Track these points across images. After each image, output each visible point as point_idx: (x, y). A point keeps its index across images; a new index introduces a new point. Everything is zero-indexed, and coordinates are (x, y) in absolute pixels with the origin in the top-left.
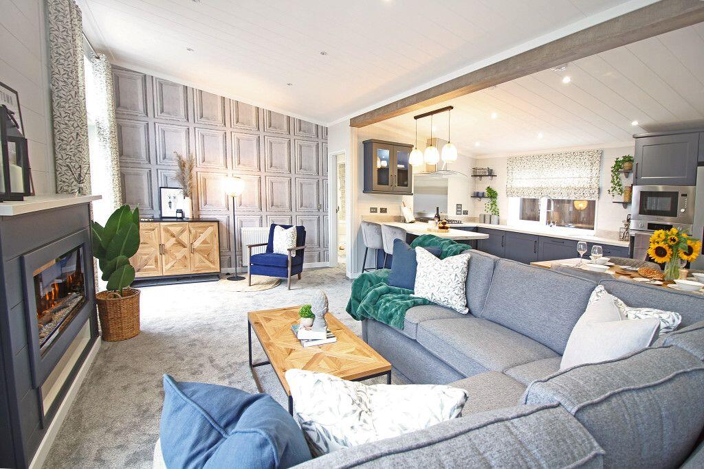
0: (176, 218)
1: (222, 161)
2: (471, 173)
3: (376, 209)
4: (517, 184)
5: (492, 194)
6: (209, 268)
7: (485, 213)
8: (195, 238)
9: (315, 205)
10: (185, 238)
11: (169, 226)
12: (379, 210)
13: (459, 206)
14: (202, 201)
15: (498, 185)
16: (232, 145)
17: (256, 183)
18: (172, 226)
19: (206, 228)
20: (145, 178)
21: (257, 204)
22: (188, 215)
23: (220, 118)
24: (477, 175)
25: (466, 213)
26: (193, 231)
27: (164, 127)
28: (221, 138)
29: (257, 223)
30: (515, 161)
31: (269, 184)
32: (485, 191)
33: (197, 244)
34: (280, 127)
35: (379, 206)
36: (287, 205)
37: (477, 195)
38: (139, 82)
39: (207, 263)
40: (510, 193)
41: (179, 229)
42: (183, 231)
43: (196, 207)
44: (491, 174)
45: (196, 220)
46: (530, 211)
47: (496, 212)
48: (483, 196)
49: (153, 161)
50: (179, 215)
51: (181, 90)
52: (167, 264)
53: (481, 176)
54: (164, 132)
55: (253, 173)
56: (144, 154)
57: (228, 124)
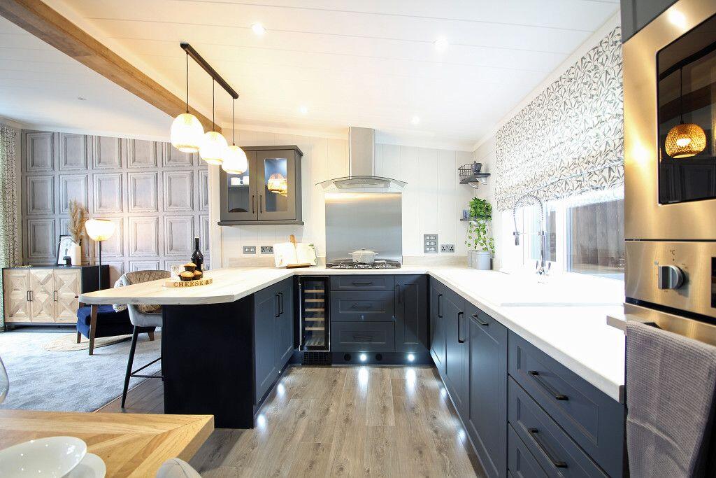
1: (117, 205)
2: (457, 179)
3: (254, 248)
6: (72, 318)
8: (60, 286)
10: (50, 285)
11: (37, 273)
12: (258, 250)
16: (128, 186)
18: (39, 272)
20: (50, 227)
21: (153, 248)
23: (117, 161)
25: (449, 248)
26: (58, 279)
27: (66, 178)
28: (117, 182)
31: (167, 225)
33: (60, 292)
35: (258, 245)
38: (49, 141)
39: (71, 313)
41: (45, 276)
42: (48, 278)
44: (479, 172)
49: (57, 212)
51: (82, 139)
54: (66, 182)
55: (151, 214)
56: (50, 206)
57: (124, 166)
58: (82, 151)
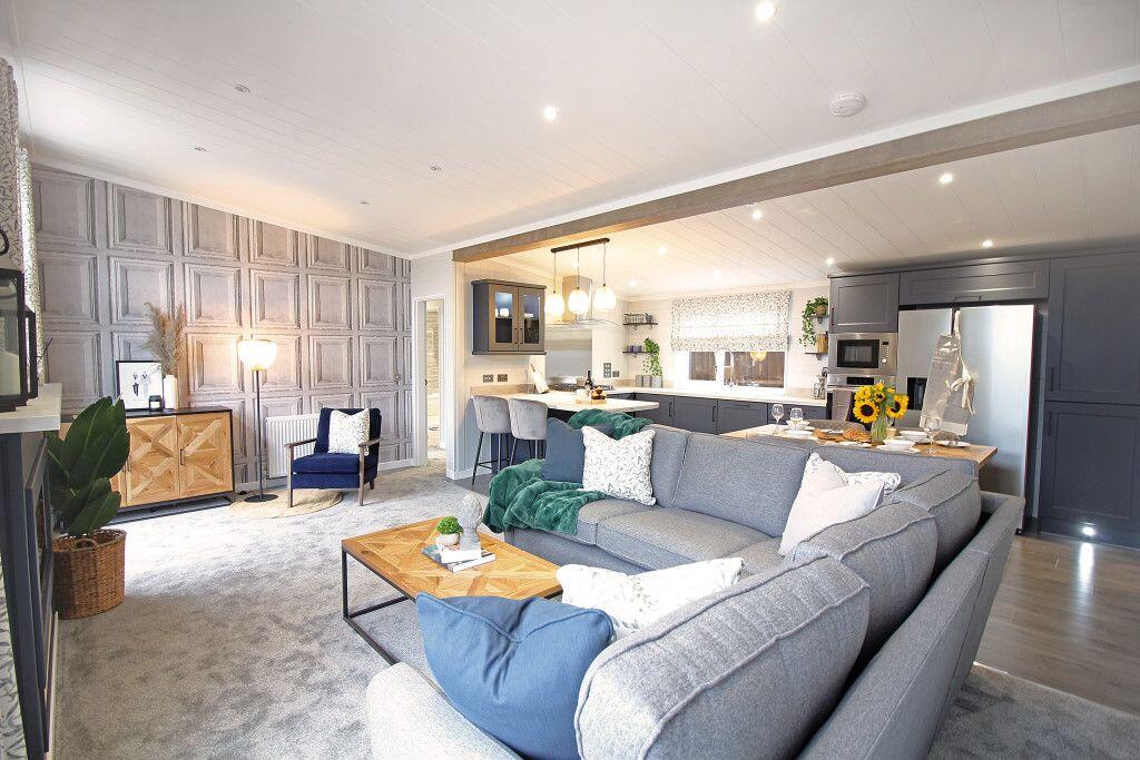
0: (150, 409)
1: (232, 316)
2: (620, 321)
3: (492, 376)
4: (684, 334)
5: (652, 349)
6: (215, 486)
7: (644, 373)
8: (188, 440)
9: (391, 376)
10: (169, 441)
11: (140, 423)
12: (495, 378)
13: (607, 367)
14: (195, 380)
15: (660, 335)
16: (251, 288)
17: (292, 348)
18: (145, 423)
19: (207, 423)
20: (88, 347)
21: (293, 379)
22: (171, 403)
23: (230, 247)
24: (630, 323)
25: (616, 374)
26: (184, 429)
27: (126, 263)
28: (231, 280)
29: (294, 408)
30: (681, 304)
31: (314, 350)
32: (643, 345)
33: (190, 450)
34: (334, 261)
35: (495, 373)
36: (345, 376)
37: (631, 351)
38: (81, 192)
39: (211, 478)
40: (677, 345)
41: (158, 427)
42: (164, 431)
43: (185, 391)
44: (650, 322)
45: (185, 411)
46: (702, 367)
47: (658, 372)
48: (640, 351)
49: (103, 319)
50: (155, 405)
52: (134, 486)
53: (636, 324)
54: (125, 271)
55: (288, 331)
56: (86, 308)
57: (243, 257)
58: (160, 224)
